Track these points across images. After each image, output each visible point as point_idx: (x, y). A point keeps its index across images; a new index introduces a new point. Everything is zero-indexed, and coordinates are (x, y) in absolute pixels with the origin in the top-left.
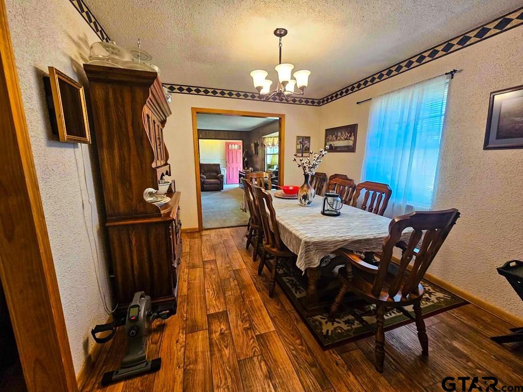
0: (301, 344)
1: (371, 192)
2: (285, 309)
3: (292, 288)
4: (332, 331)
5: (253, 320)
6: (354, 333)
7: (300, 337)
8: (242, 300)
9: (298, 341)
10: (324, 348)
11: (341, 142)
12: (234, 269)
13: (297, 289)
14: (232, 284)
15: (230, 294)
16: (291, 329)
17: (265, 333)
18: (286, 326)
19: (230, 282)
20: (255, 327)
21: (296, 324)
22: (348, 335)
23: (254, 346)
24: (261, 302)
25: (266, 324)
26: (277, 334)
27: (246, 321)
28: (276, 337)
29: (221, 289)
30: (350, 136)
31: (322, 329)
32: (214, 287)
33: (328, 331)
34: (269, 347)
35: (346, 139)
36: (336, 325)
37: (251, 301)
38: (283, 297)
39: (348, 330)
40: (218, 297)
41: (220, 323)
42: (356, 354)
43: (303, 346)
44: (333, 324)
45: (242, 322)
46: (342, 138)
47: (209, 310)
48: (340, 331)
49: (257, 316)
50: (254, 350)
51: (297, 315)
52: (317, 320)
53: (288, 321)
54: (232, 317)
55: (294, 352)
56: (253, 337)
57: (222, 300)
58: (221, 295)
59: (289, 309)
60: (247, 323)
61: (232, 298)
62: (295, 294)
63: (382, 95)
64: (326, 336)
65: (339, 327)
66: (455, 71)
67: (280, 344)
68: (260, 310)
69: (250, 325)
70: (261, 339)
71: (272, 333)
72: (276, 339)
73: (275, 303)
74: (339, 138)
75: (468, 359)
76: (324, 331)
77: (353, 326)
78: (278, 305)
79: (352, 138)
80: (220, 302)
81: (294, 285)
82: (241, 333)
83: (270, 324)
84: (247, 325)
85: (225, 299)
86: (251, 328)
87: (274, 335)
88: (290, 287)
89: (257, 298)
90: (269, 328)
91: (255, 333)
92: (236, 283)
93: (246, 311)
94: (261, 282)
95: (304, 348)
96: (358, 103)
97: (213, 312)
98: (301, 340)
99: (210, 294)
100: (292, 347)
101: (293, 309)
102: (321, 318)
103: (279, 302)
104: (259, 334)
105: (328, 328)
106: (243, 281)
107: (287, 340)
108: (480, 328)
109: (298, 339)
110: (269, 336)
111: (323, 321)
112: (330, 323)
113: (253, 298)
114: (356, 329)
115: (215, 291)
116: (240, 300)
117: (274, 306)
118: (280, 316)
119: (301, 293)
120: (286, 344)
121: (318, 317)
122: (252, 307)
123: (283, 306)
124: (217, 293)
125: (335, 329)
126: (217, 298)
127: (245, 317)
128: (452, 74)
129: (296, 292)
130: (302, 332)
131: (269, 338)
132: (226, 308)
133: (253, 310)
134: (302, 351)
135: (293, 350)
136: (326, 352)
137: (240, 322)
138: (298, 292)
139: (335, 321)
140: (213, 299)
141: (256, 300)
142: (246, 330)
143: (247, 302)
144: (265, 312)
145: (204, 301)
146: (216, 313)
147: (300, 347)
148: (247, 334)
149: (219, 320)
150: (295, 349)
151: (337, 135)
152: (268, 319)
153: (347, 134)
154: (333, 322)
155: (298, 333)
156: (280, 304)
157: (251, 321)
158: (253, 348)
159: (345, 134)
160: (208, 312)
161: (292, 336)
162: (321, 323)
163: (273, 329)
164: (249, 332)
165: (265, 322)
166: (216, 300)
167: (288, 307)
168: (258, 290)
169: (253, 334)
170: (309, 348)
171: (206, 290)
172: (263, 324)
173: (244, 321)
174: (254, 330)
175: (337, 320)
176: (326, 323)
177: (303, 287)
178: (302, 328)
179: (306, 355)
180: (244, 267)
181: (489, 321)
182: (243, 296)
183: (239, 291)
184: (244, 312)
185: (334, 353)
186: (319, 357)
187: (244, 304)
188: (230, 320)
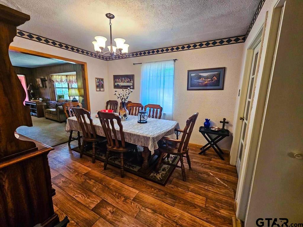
0: (155, 190)
1: (152, 109)
2: (135, 179)
3: (130, 167)
4: (161, 177)
5: (124, 194)
6: (169, 173)
7: (152, 187)
8: (107, 188)
9: (153, 189)
10: (164, 185)
11: (125, 83)
12: (83, 174)
13: (133, 167)
14: (91, 183)
15: (96, 189)
16: (145, 186)
17: (135, 196)
18: (142, 186)
19: (88, 183)
20: (128, 197)
21: (145, 183)
22: (167, 175)
23: (136, 205)
24: (119, 183)
25: (132, 192)
26: (141, 193)
27: (120, 197)
28: (142, 194)
29: (85, 190)
30: (131, 81)
31: (157, 178)
32: (79, 191)
33: (160, 178)
34: (143, 200)
35: (128, 82)
36: (161, 174)
37: (113, 186)
38: (129, 174)
39: (166, 173)
40: (89, 195)
41: (106, 208)
42: (175, 180)
43: (156, 190)
44: (159, 174)
45: (118, 199)
46: (125, 81)
47: (90, 206)
48: (164, 175)
49: (124, 191)
50: (137, 207)
51: (143, 179)
52: (152, 176)
53: (141, 184)
54: (109, 200)
55: (155, 195)
56: (131, 202)
57: (94, 196)
58: (89, 193)
59: (137, 178)
60: (122, 197)
61: (99, 191)
62: (133, 170)
63: (147, 63)
64: (161, 180)
65: (162, 174)
66: (176, 60)
67: (146, 196)
68: (123, 187)
69: (124, 198)
70: (136, 200)
71: (139, 193)
72: (143, 195)
73: (127, 179)
74: (123, 81)
75: (199, 163)
76: (159, 179)
77: (166, 171)
78: (130, 179)
79: (132, 82)
80: (93, 197)
81: (130, 166)
82: (123, 205)
83: (134, 190)
84: (123, 199)
85: (95, 194)
86: (126, 198)
87: (140, 194)
88: (128, 167)
89: (115, 182)
90: (135, 193)
91: (131, 200)
92: (93, 181)
93: (115, 192)
94: (109, 172)
95: (157, 190)
96: (134, 64)
97: (94, 206)
98: (154, 188)
99: (80, 198)
100: (153, 194)
101: (138, 177)
102: (153, 174)
103: (129, 178)
104: (133, 198)
105: (159, 176)
106: (98, 178)
107: (148, 192)
108: (195, 152)
109: (152, 189)
110: (139, 196)
111: (155, 175)
112: (158, 174)
113: (113, 184)
114: (168, 171)
115: (83, 194)
116: (106, 189)
117: (128, 181)
118: (136, 184)
119: (136, 168)
120: (149, 194)
121: (152, 174)
122: (117, 188)
123: (132, 178)
124: (86, 194)
125: (161, 175)
126: (88, 197)
127: (118, 196)
128: (175, 60)
129: (133, 169)
130: (151, 184)
131: (139, 197)
132: (101, 198)
133: (119, 189)
134: (158, 192)
135: (154, 194)
136: (166, 186)
137: (117, 200)
138: (134, 168)
139: (159, 172)
140: (86, 199)
141: (116, 184)
142: (125, 200)
143: (112, 188)
144: (126, 187)
145: (80, 204)
146: (97, 205)
147: (155, 191)
148: (127, 203)
149: (103, 207)
150: (155, 193)
151: (122, 79)
152: (131, 189)
153: (128, 79)
154: (159, 173)
155: (150, 186)
156: (130, 178)
157: (123, 195)
158: (136, 207)
159: (127, 79)
160: (90, 208)
161: (148, 189)
162: (155, 176)
163: (137, 192)
164: (127, 201)
165: (131, 191)
166: (88, 198)
167: (136, 177)
168: (113, 178)
169: (130, 201)
170: (159, 189)
171: (74, 197)
172: (130, 193)
173: (119, 198)
174: (129, 199)
175: (159, 171)
176: (157, 175)
177: (135, 165)
178: (149, 183)
179: (161, 193)
180: (90, 169)
181: (195, 149)
182: (105, 186)
183: (100, 185)
184: (115, 193)
185: (168, 185)
186: (165, 190)
187: (111, 189)
188: (111, 203)
